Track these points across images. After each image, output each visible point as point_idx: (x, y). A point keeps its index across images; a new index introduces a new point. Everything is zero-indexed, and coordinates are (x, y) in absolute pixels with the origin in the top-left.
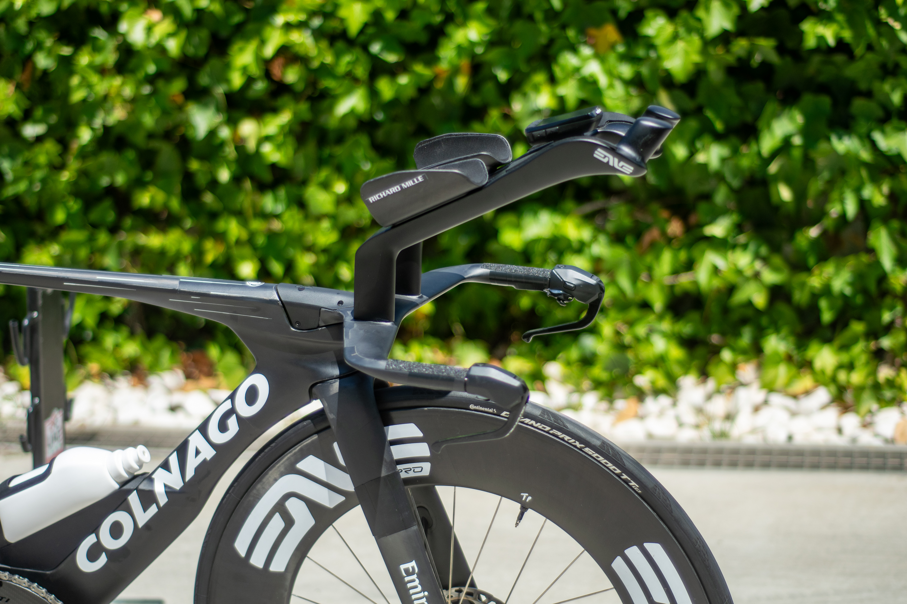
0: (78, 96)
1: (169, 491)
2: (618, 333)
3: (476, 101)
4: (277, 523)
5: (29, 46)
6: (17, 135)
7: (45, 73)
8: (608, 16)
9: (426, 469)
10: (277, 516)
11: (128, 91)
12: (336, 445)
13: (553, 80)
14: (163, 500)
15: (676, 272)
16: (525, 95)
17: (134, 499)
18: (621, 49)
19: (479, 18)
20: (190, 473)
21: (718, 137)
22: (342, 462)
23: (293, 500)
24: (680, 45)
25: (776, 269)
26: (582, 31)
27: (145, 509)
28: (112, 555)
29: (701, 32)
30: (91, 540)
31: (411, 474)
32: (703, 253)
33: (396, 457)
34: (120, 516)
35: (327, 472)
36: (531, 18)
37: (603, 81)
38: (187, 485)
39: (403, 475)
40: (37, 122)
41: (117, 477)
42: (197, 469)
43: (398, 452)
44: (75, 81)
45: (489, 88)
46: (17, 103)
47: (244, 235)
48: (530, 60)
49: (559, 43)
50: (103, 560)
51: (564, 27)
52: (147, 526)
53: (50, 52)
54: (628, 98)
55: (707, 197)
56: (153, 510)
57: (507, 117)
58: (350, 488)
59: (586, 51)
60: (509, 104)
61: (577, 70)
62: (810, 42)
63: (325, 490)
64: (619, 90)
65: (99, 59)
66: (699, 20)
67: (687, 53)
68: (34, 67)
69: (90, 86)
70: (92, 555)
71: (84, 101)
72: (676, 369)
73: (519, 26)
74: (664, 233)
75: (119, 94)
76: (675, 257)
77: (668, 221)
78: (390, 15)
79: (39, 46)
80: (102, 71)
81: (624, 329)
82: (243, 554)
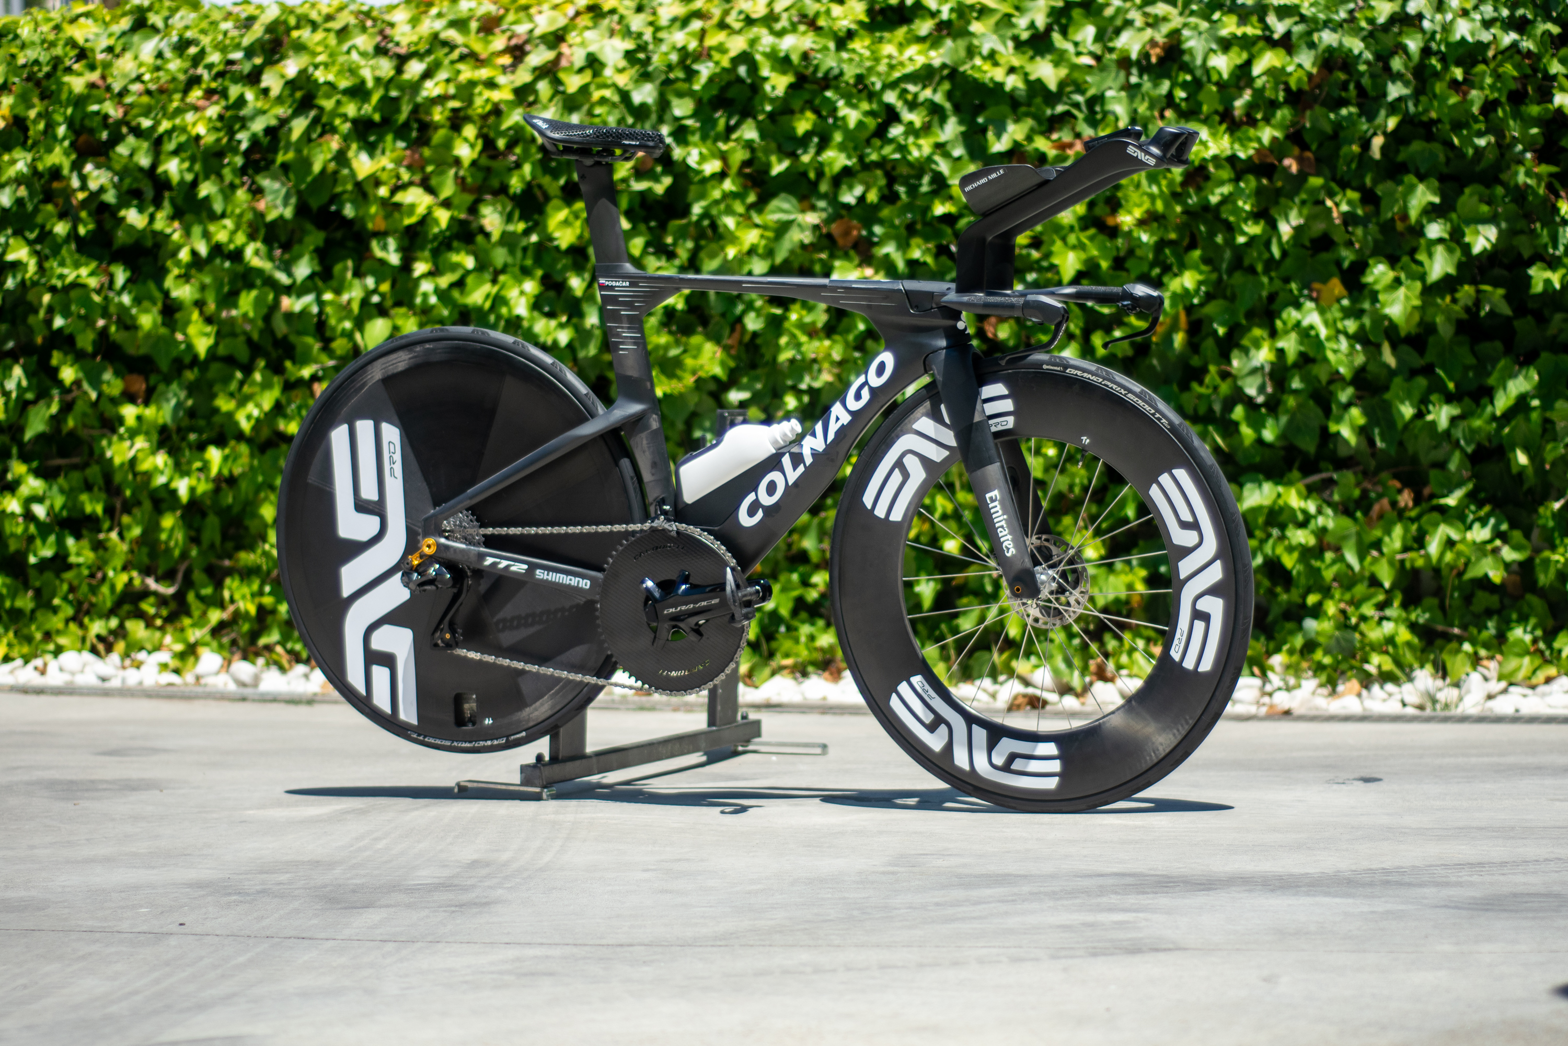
0: (785, 356)
1: (815, 454)
2: (1343, 612)
3: (1196, 361)
4: (897, 477)
5: (740, 308)
6: (721, 404)
7: (755, 335)
8: (1334, 269)
9: (1010, 422)
10: (897, 471)
11: (837, 355)
12: (943, 407)
13: (1273, 334)
14: (809, 460)
15: (1406, 549)
16: (1246, 351)
17: (786, 461)
18: (1345, 302)
19: (1196, 268)
20: (831, 436)
21: (1449, 399)
22: (947, 420)
23: (909, 456)
24: (1402, 291)
25: (1516, 548)
26: (1306, 285)
27: (795, 469)
28: (768, 510)
29: (1422, 277)
30: (751, 497)
31: (1000, 428)
32: (1436, 525)
33: (988, 413)
34: (775, 476)
35: (936, 430)
36: (1252, 270)
37: (1323, 332)
38: (828, 447)
39: (993, 429)
40: (741, 388)
41: (775, 442)
42: (837, 433)
43: (990, 409)
44: (783, 340)
45: (1209, 345)
46: (723, 364)
47: (949, 507)
48: (1251, 315)
49: (1282, 297)
50: (760, 514)
51: (1287, 280)
52: (796, 484)
53: (758, 311)
54: (1352, 352)
55: (1441, 465)
56: (801, 469)
57: (1225, 375)
58: (953, 443)
59: (1309, 305)
60: (1229, 362)
61: (1298, 324)
62: (1538, 287)
63: (934, 446)
64: (1344, 344)
65: (808, 319)
66: (1420, 264)
67: (1407, 298)
68: (743, 327)
69: (798, 345)
70: (751, 512)
71: (792, 361)
72: (1409, 657)
73: (1238, 278)
74: (1394, 504)
75: (828, 356)
76: (1406, 530)
77: (1400, 491)
78: (1104, 265)
79: (750, 306)
80: (812, 332)
81: (1350, 610)
82: (869, 506)
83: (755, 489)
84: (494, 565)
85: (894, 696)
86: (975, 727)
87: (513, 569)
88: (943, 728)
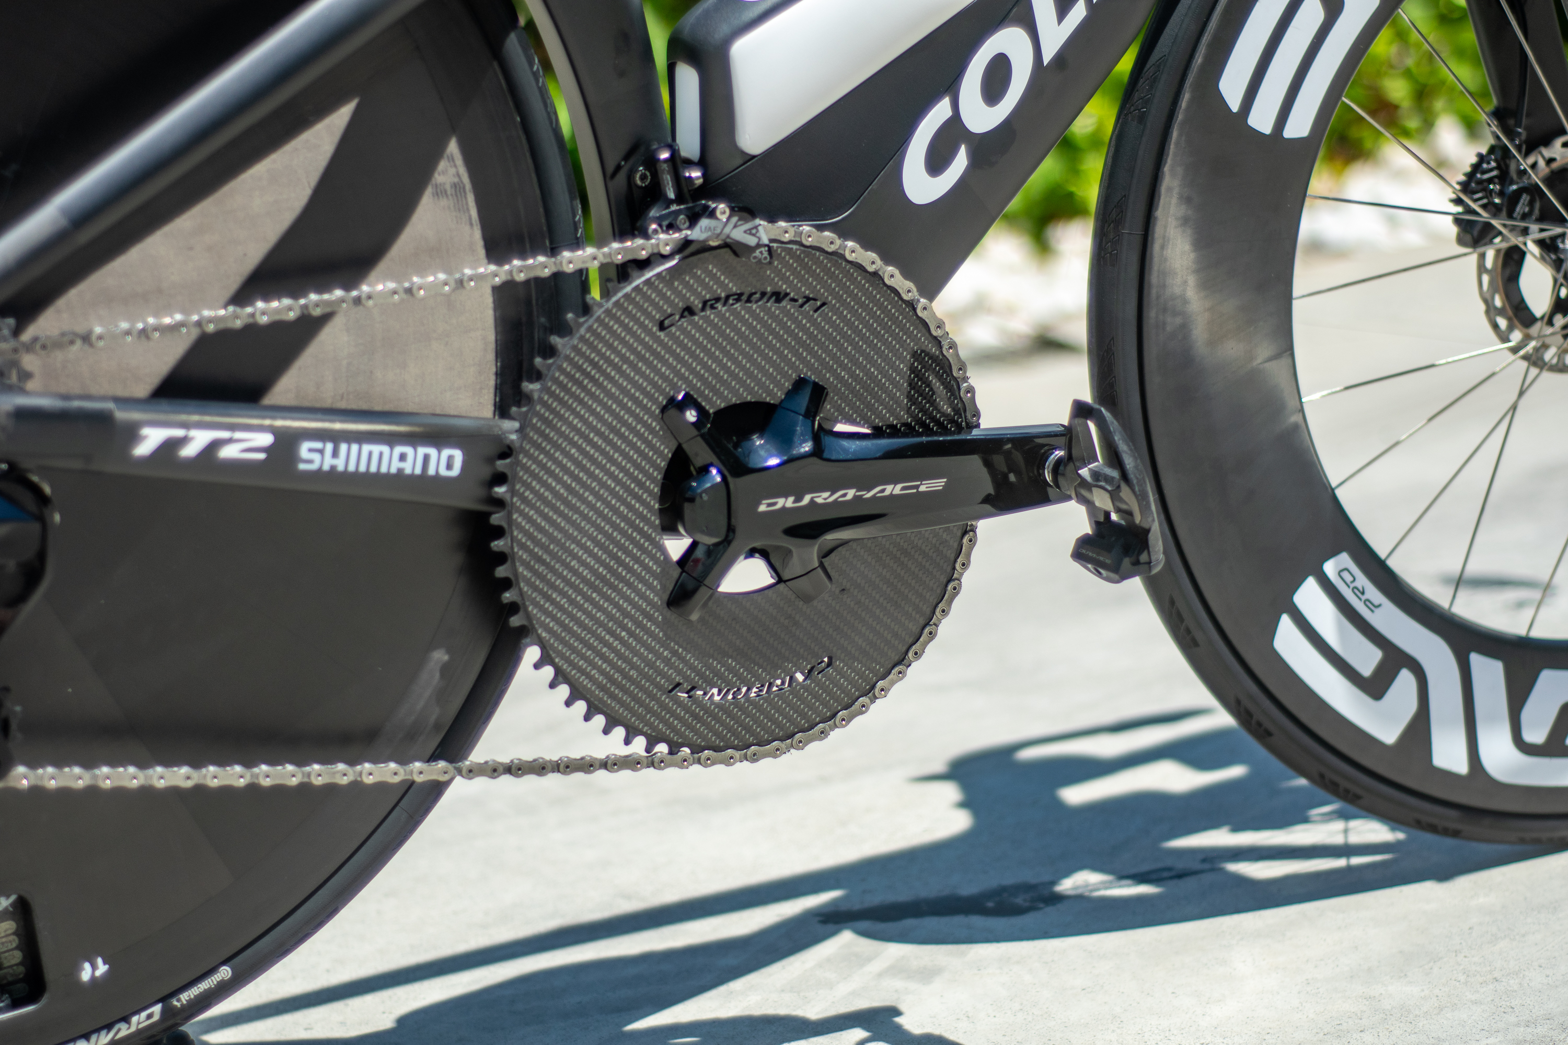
27: (1062, 13)
28: (983, 147)
30: (940, 112)
34: (1007, 38)
50: (960, 162)
70: (938, 158)
82: (1234, 104)
83: (951, 87)
84: (170, 447)
85: (1286, 622)
86: (1477, 660)
87: (228, 452)
88: (1405, 680)
